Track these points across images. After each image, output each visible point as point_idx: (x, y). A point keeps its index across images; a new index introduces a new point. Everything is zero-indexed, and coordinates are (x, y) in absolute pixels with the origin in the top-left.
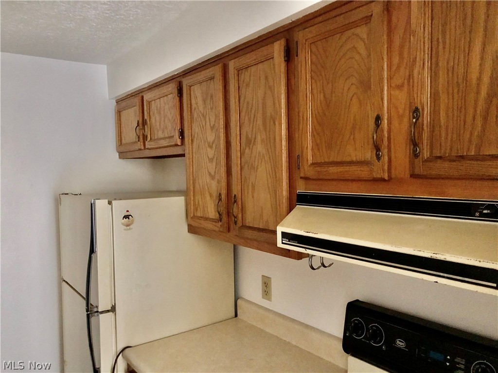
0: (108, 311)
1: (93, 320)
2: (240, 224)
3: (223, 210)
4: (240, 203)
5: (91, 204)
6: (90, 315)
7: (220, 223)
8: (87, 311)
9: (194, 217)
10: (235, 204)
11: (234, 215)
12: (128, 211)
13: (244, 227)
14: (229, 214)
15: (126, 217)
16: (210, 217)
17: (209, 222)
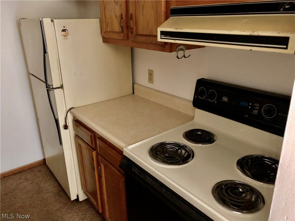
0: (59, 88)
1: (51, 92)
2: (134, 33)
3: (123, 25)
4: (134, 19)
5: (40, 21)
6: (49, 90)
7: (122, 34)
8: (47, 87)
9: (106, 32)
10: (132, 20)
11: (131, 28)
12: (64, 27)
13: (137, 35)
14: (128, 27)
15: (63, 31)
16: (116, 31)
17: (116, 34)
